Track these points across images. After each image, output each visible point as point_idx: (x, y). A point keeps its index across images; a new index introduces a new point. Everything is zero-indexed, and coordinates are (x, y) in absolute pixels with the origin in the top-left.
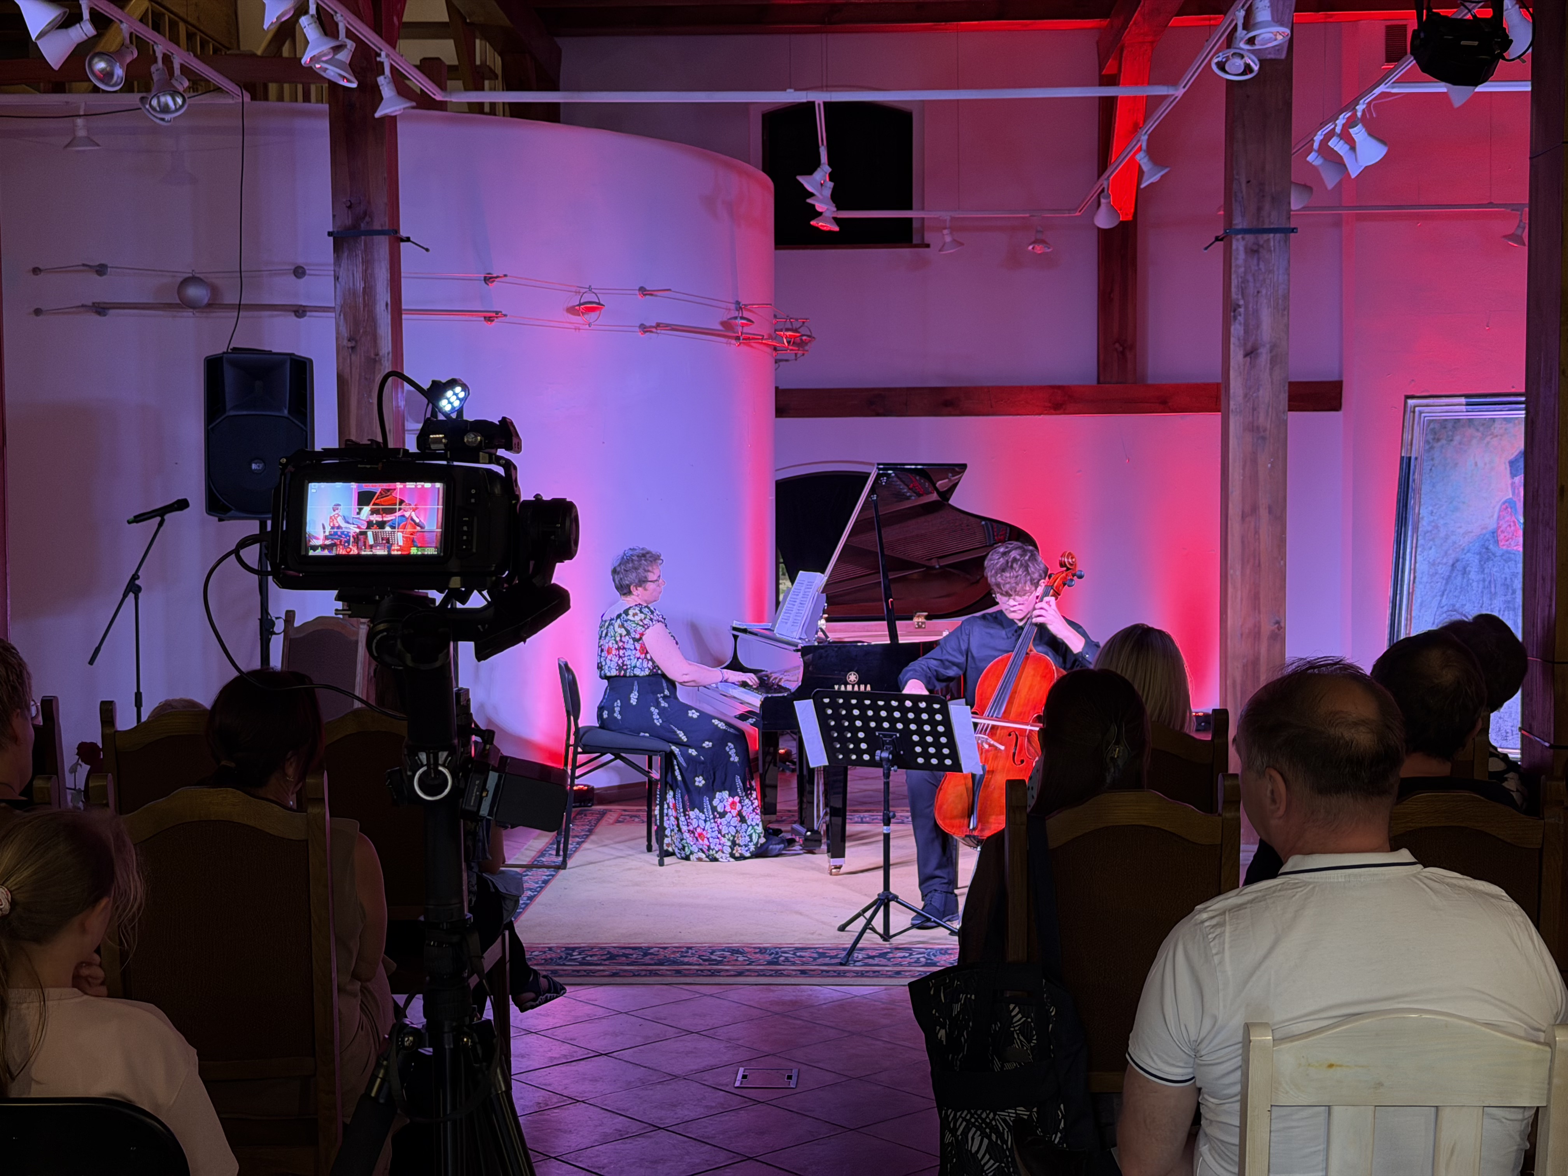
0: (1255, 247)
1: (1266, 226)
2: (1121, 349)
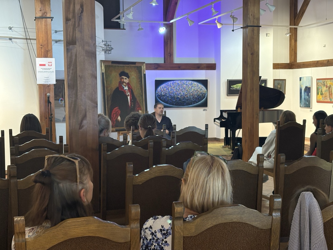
0: (253, 30)
1: (255, 25)
2: (170, 55)
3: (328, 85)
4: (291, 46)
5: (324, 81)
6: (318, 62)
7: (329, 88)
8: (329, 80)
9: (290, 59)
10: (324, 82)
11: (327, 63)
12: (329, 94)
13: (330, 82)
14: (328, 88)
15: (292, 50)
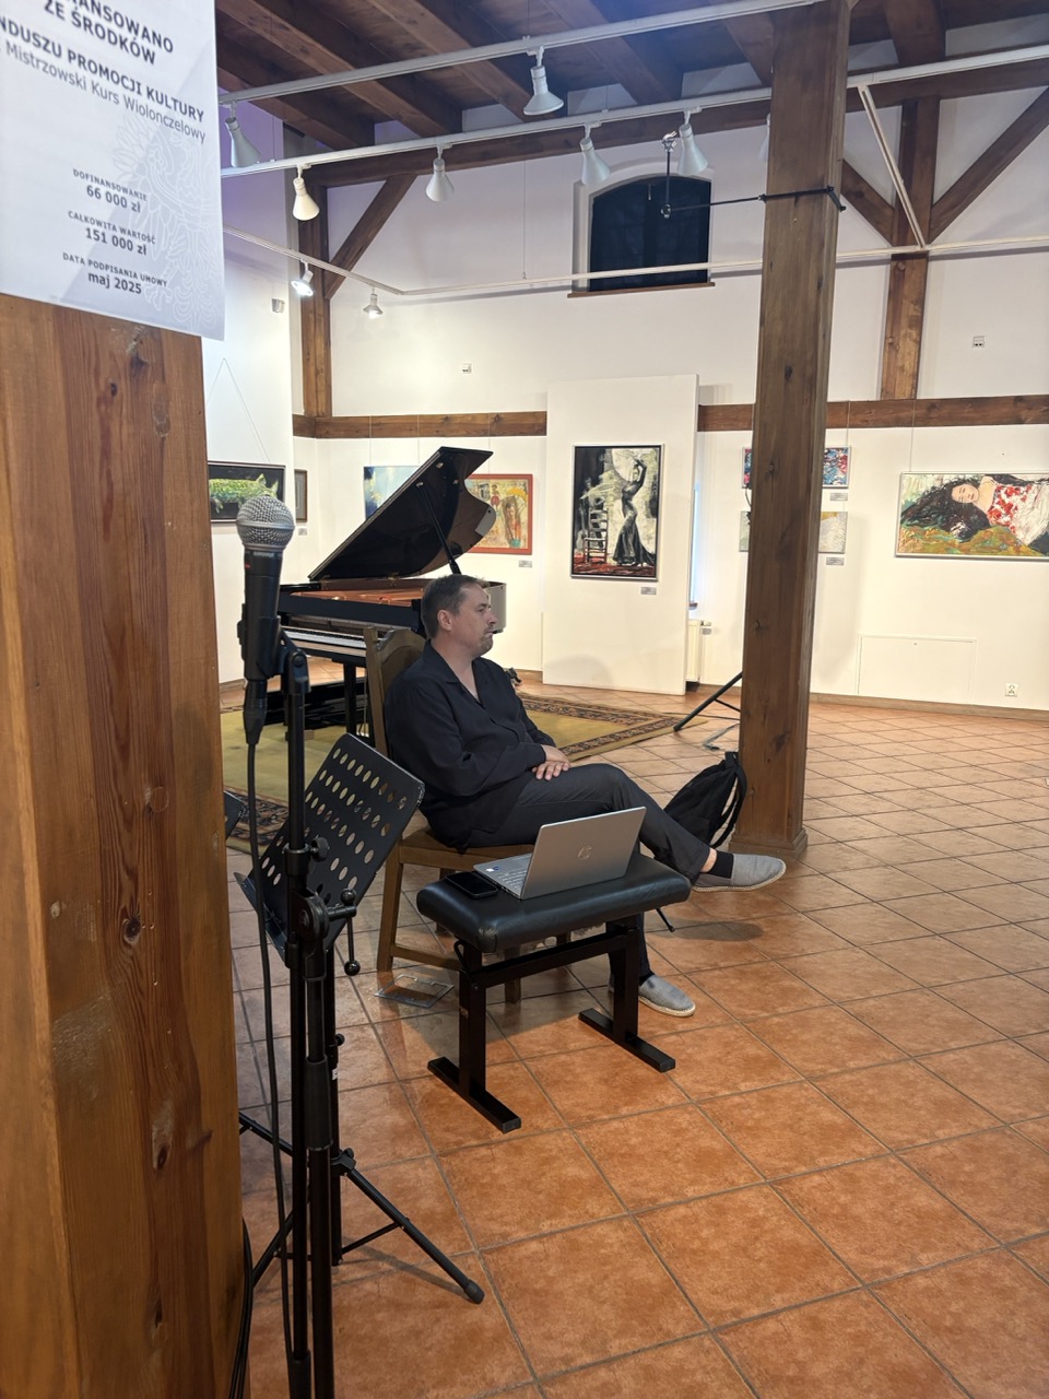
3: (502, 497)
4: (312, 361)
5: (483, 482)
6: (447, 418)
7: (507, 506)
8: (506, 481)
9: (307, 404)
10: (482, 486)
11: (491, 425)
12: (508, 526)
13: (509, 488)
14: (500, 506)
15: (317, 373)
